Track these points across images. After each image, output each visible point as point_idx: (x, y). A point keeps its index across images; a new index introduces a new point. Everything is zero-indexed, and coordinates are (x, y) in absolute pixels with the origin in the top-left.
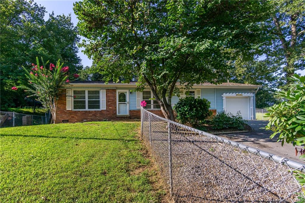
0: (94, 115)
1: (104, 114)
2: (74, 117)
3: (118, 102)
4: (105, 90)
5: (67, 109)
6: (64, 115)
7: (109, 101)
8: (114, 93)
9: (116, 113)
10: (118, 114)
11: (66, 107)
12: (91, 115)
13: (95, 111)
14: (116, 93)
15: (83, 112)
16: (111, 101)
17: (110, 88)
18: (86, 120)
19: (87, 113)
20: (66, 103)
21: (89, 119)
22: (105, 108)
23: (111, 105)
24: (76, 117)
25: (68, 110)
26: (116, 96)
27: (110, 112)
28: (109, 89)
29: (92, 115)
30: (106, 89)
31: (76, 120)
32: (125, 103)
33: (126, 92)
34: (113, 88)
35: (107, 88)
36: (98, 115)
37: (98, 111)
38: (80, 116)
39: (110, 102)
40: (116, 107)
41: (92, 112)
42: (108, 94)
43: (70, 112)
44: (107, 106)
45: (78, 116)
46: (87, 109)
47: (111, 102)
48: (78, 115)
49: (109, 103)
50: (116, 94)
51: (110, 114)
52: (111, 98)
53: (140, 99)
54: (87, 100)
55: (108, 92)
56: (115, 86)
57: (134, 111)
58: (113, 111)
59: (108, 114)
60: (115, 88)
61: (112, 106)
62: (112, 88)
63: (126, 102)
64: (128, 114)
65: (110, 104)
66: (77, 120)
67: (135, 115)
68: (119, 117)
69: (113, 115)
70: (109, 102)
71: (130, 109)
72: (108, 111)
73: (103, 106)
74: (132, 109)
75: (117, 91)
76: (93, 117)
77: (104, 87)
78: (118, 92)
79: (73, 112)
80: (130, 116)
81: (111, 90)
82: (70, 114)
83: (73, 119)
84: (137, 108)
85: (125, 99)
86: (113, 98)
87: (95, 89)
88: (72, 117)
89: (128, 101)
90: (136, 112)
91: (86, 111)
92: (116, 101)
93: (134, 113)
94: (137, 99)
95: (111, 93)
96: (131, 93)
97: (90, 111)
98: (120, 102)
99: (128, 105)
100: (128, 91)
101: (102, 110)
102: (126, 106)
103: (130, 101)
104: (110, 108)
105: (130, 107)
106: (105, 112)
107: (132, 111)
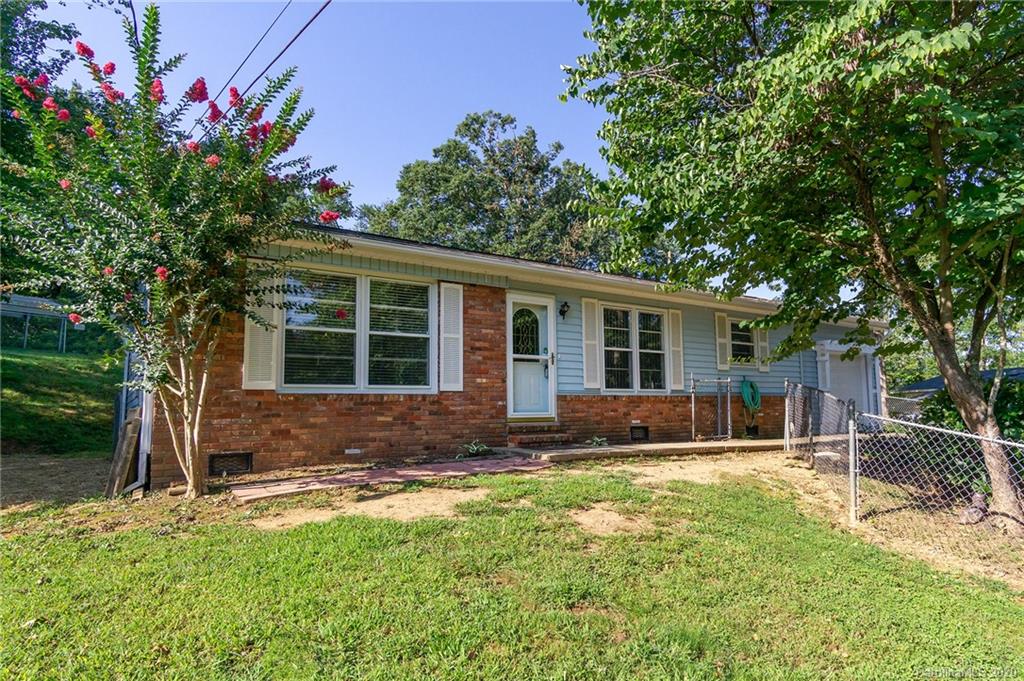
0: (402, 419)
1: (453, 413)
2: (289, 431)
3: (510, 355)
4: (462, 286)
5: (246, 385)
6: (225, 421)
7: (477, 344)
8: (496, 306)
9: (505, 407)
10: (511, 414)
11: (238, 369)
12: (390, 419)
13: (411, 397)
14: (505, 308)
15: (346, 404)
16: (486, 345)
17: (480, 282)
18: (357, 451)
19: (364, 408)
20: (241, 341)
21: (375, 444)
22: (457, 381)
23: (482, 367)
24: (304, 435)
25: (249, 392)
26: (504, 323)
27: (480, 404)
28: (474, 285)
29: (395, 419)
30: (464, 284)
31: (303, 453)
32: (537, 361)
33: (546, 307)
34: (496, 284)
35: (467, 280)
36: (425, 419)
37: (424, 397)
38: (322, 427)
39: (479, 349)
40: (504, 381)
41: (394, 401)
42: (471, 311)
43: (264, 404)
44: (471, 370)
45: (313, 426)
46: (362, 385)
47: (486, 353)
48: (312, 420)
49: (474, 354)
50: (504, 315)
51: (479, 412)
52: (484, 331)
53: (595, 345)
54: (363, 332)
55: (474, 298)
56: (503, 274)
57: (578, 399)
58: (493, 399)
59: (472, 412)
60: (502, 284)
61: (486, 372)
62: (487, 282)
63: (541, 357)
64: (552, 412)
65: (479, 363)
66: (306, 448)
67: (580, 419)
68: (520, 431)
69: (492, 417)
70: (474, 349)
71: (562, 387)
72: (473, 400)
73: (447, 372)
74: (570, 388)
75: (513, 299)
76: (395, 434)
77: (455, 272)
78: (514, 303)
79: (285, 403)
80: (563, 424)
81: (487, 291)
82: (268, 416)
83: (284, 443)
84: (587, 385)
85: (537, 339)
86: (492, 331)
87: (412, 278)
88: (273, 433)
89: (552, 349)
90: (585, 402)
91: (361, 399)
92: (505, 349)
93: (577, 407)
94: (587, 345)
95: (486, 305)
96: (562, 313)
97: (382, 396)
98: (516, 351)
99: (552, 368)
100: (551, 303)
101: (441, 393)
102: (542, 376)
103: (561, 350)
104: (479, 380)
105: (563, 380)
106: (460, 405)
107: (569, 399)
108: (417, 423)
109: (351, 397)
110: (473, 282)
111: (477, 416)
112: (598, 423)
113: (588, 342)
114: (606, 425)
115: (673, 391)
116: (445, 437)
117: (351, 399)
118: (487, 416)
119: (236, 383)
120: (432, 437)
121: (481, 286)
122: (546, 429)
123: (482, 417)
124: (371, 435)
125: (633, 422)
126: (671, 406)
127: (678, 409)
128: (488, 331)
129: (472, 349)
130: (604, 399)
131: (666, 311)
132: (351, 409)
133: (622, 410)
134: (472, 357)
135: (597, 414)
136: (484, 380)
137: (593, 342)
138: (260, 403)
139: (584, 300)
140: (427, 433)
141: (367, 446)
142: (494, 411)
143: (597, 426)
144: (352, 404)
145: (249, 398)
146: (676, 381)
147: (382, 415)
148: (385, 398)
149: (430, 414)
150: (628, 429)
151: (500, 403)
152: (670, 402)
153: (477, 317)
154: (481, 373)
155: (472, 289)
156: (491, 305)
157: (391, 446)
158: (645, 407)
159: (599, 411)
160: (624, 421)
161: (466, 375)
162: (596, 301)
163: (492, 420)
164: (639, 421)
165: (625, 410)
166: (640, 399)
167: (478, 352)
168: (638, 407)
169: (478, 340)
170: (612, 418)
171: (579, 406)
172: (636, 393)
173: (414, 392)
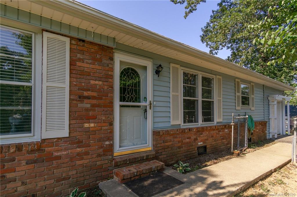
1: (59, 158)
3: (117, 103)
4: (69, 39)
7: (86, 94)
8: (105, 61)
9: (112, 146)
10: (117, 150)
14: (113, 64)
16: (95, 94)
17: (89, 39)
22: (62, 128)
23: (91, 113)
26: (112, 77)
27: (88, 146)
28: (83, 41)
30: (72, 38)
32: (140, 106)
34: (104, 43)
35: (74, 34)
36: (21, 170)
39: (88, 98)
40: (111, 124)
42: (78, 64)
44: (78, 117)
47: (95, 102)
49: (82, 102)
50: (112, 69)
51: (87, 153)
52: (92, 82)
55: (82, 52)
57: (167, 133)
58: (101, 140)
59: (79, 154)
60: (110, 44)
61: (94, 118)
62: (97, 41)
63: (142, 104)
64: (149, 146)
65: (87, 110)
69: (99, 155)
70: (82, 98)
71: (155, 126)
72: (79, 143)
74: (162, 126)
75: (119, 58)
77: (61, 24)
78: (120, 62)
80: (157, 152)
81: (96, 48)
84: (173, 123)
85: (139, 90)
86: (101, 83)
89: (150, 98)
90: (172, 135)
92: (112, 98)
93: (166, 139)
94: (173, 95)
95: (94, 59)
96: (157, 72)
98: (122, 99)
99: (150, 113)
100: (149, 64)
101: (44, 140)
102: (142, 117)
103: (157, 99)
104: (86, 125)
105: (157, 120)
106: (66, 149)
107: (161, 134)
108: (9, 175)
110: (82, 36)
111: (85, 157)
112: (179, 147)
113: (174, 94)
114: (184, 148)
115: (218, 123)
116: (48, 182)
118: (95, 156)
120: (30, 186)
121: (91, 43)
122: (145, 158)
123: (89, 157)
125: (199, 144)
126: (217, 132)
127: (220, 133)
128: (97, 82)
129: (80, 97)
130: (183, 131)
131: (214, 76)
133: (193, 137)
134: (80, 105)
135: (179, 142)
136: (92, 125)
137: (177, 94)
139: (172, 65)
140: (23, 183)
142: (101, 150)
146: (219, 117)
149: (27, 164)
150: (196, 149)
151: (107, 143)
152: (217, 129)
153: (86, 69)
154: (89, 119)
155: (81, 44)
156: (100, 60)
158: (205, 133)
159: (180, 139)
160: (194, 144)
161: (73, 122)
162: (178, 66)
163: (99, 158)
164: (202, 143)
165: (195, 137)
166: (202, 129)
167: (86, 101)
168: (202, 134)
169: (88, 90)
170: (187, 143)
171: (168, 138)
172: (200, 126)
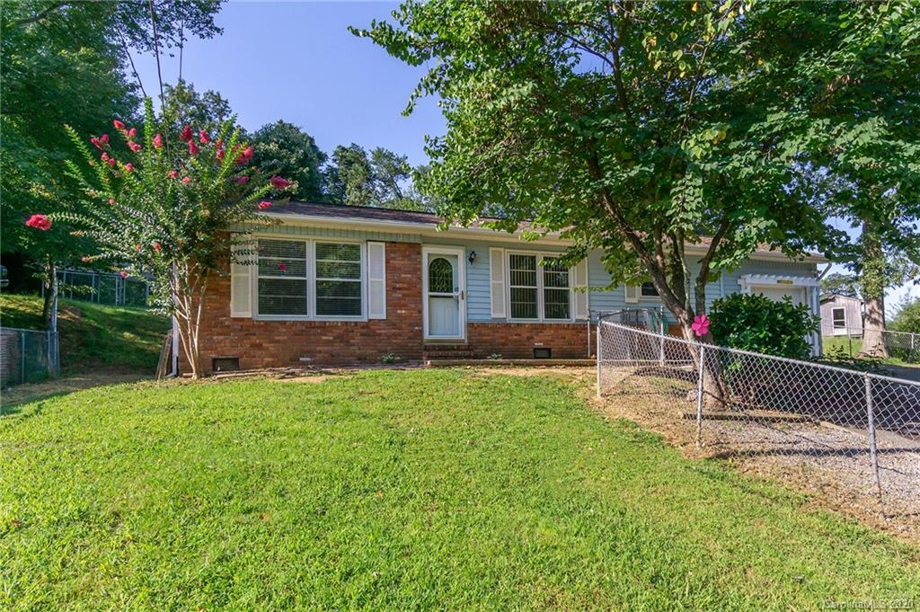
0: (340, 338)
1: (380, 335)
2: (261, 345)
3: (426, 293)
4: (383, 244)
5: (233, 315)
6: (221, 337)
7: (398, 285)
8: (413, 256)
9: (421, 332)
10: (426, 336)
11: (228, 305)
12: (331, 338)
13: (346, 323)
14: (421, 258)
15: (299, 327)
16: (406, 286)
17: (401, 240)
18: (309, 359)
19: (312, 331)
20: (229, 287)
21: (321, 355)
22: (382, 312)
23: (402, 302)
24: (272, 347)
25: (235, 319)
26: (420, 269)
27: (400, 328)
28: (395, 243)
29: (335, 338)
30: (386, 242)
31: (271, 359)
32: (452, 297)
33: (456, 256)
34: (412, 241)
35: (388, 239)
36: (357, 339)
37: (356, 323)
38: (284, 342)
39: (399, 289)
40: (421, 312)
41: (334, 326)
42: (393, 262)
43: (246, 327)
44: (392, 304)
45: (278, 342)
46: (312, 315)
47: (405, 292)
48: (277, 338)
49: (395, 292)
50: (420, 263)
51: (400, 335)
52: (403, 276)
53: (501, 285)
54: (311, 278)
55: (395, 252)
56: (418, 233)
57: (484, 325)
58: (410, 325)
59: (394, 334)
60: (417, 241)
61: (406, 306)
62: (406, 240)
63: (454, 294)
64: (462, 335)
65: (399, 299)
66: (272, 356)
67: (487, 341)
68: (434, 348)
69: (409, 338)
70: (395, 289)
71: (470, 317)
72: (394, 325)
73: (375, 305)
74: (478, 317)
75: (427, 251)
76: (337, 348)
77: (378, 233)
78: (429, 254)
79: (260, 326)
80: (470, 344)
81: (406, 246)
82: (246, 335)
83: (259, 352)
84: (493, 316)
85: (451, 281)
86: (410, 276)
87: (346, 239)
88: (252, 346)
89: (462, 287)
90: (491, 328)
91: (310, 325)
92: (421, 289)
93: (483, 332)
94: (493, 284)
95: (404, 256)
96: (471, 260)
97: (325, 322)
98: (431, 290)
99: (462, 303)
100: (461, 253)
101: (370, 320)
102: (455, 310)
103: (470, 288)
104: (399, 312)
105: (471, 311)
106: (384, 329)
107: (475, 325)
108: (352, 341)
109: (303, 323)
110: (393, 240)
111: (398, 337)
112: (503, 344)
113: (495, 282)
114: (510, 347)
115: (577, 320)
116: (373, 352)
117: (303, 325)
118: (406, 338)
119: (227, 314)
120: (363, 351)
121: (401, 243)
122: (456, 348)
123: (402, 338)
124: (318, 348)
125: (536, 344)
126: (574, 332)
127: (581, 335)
128: (407, 275)
129: (393, 289)
130: (508, 326)
132: (303, 331)
133: (524, 335)
134: (394, 295)
135: (502, 338)
136: (404, 312)
137: (499, 282)
138: (242, 326)
139: (491, 249)
140: (359, 349)
141: (315, 356)
142: (412, 334)
143: (501, 347)
144: (304, 328)
145: (235, 323)
147: (325, 335)
148: (327, 324)
149: (361, 335)
150: (531, 350)
151: (417, 328)
152: (573, 329)
153: (398, 266)
154: (401, 307)
155: (393, 245)
156: (409, 256)
157: (333, 356)
158: (547, 334)
159: (503, 335)
160: (527, 343)
161: (389, 308)
162: (502, 250)
163: (410, 341)
164: (541, 344)
165: (528, 334)
166: (543, 327)
167: (398, 291)
168: (542, 332)
169: (398, 283)
170: (515, 341)
171: (485, 331)
172: (541, 322)
173: (349, 320)
